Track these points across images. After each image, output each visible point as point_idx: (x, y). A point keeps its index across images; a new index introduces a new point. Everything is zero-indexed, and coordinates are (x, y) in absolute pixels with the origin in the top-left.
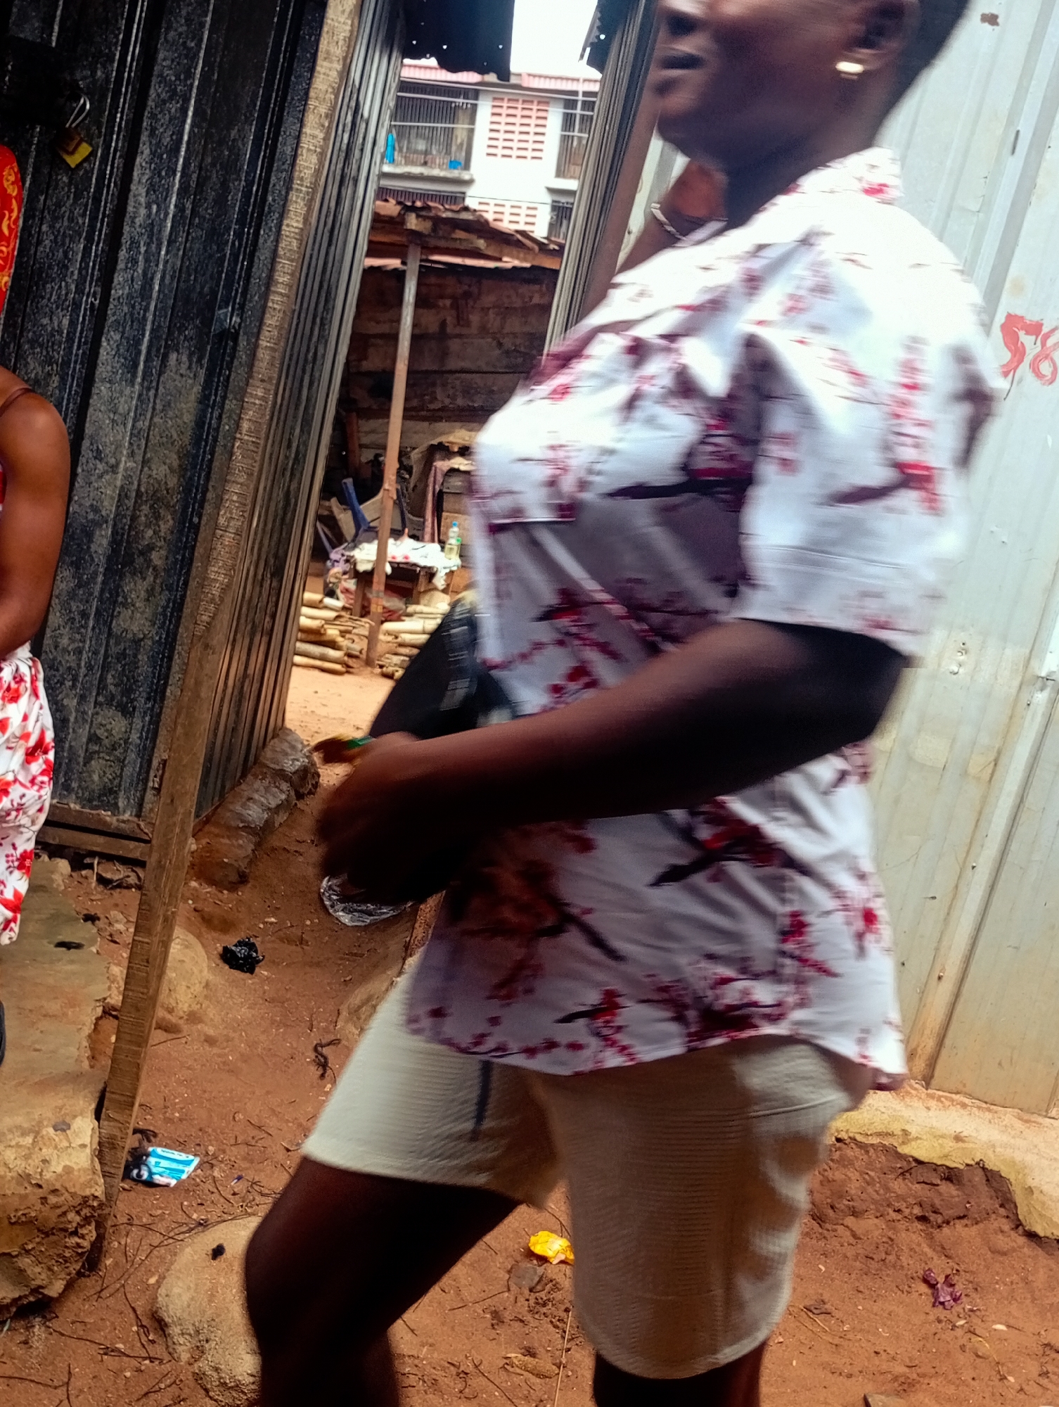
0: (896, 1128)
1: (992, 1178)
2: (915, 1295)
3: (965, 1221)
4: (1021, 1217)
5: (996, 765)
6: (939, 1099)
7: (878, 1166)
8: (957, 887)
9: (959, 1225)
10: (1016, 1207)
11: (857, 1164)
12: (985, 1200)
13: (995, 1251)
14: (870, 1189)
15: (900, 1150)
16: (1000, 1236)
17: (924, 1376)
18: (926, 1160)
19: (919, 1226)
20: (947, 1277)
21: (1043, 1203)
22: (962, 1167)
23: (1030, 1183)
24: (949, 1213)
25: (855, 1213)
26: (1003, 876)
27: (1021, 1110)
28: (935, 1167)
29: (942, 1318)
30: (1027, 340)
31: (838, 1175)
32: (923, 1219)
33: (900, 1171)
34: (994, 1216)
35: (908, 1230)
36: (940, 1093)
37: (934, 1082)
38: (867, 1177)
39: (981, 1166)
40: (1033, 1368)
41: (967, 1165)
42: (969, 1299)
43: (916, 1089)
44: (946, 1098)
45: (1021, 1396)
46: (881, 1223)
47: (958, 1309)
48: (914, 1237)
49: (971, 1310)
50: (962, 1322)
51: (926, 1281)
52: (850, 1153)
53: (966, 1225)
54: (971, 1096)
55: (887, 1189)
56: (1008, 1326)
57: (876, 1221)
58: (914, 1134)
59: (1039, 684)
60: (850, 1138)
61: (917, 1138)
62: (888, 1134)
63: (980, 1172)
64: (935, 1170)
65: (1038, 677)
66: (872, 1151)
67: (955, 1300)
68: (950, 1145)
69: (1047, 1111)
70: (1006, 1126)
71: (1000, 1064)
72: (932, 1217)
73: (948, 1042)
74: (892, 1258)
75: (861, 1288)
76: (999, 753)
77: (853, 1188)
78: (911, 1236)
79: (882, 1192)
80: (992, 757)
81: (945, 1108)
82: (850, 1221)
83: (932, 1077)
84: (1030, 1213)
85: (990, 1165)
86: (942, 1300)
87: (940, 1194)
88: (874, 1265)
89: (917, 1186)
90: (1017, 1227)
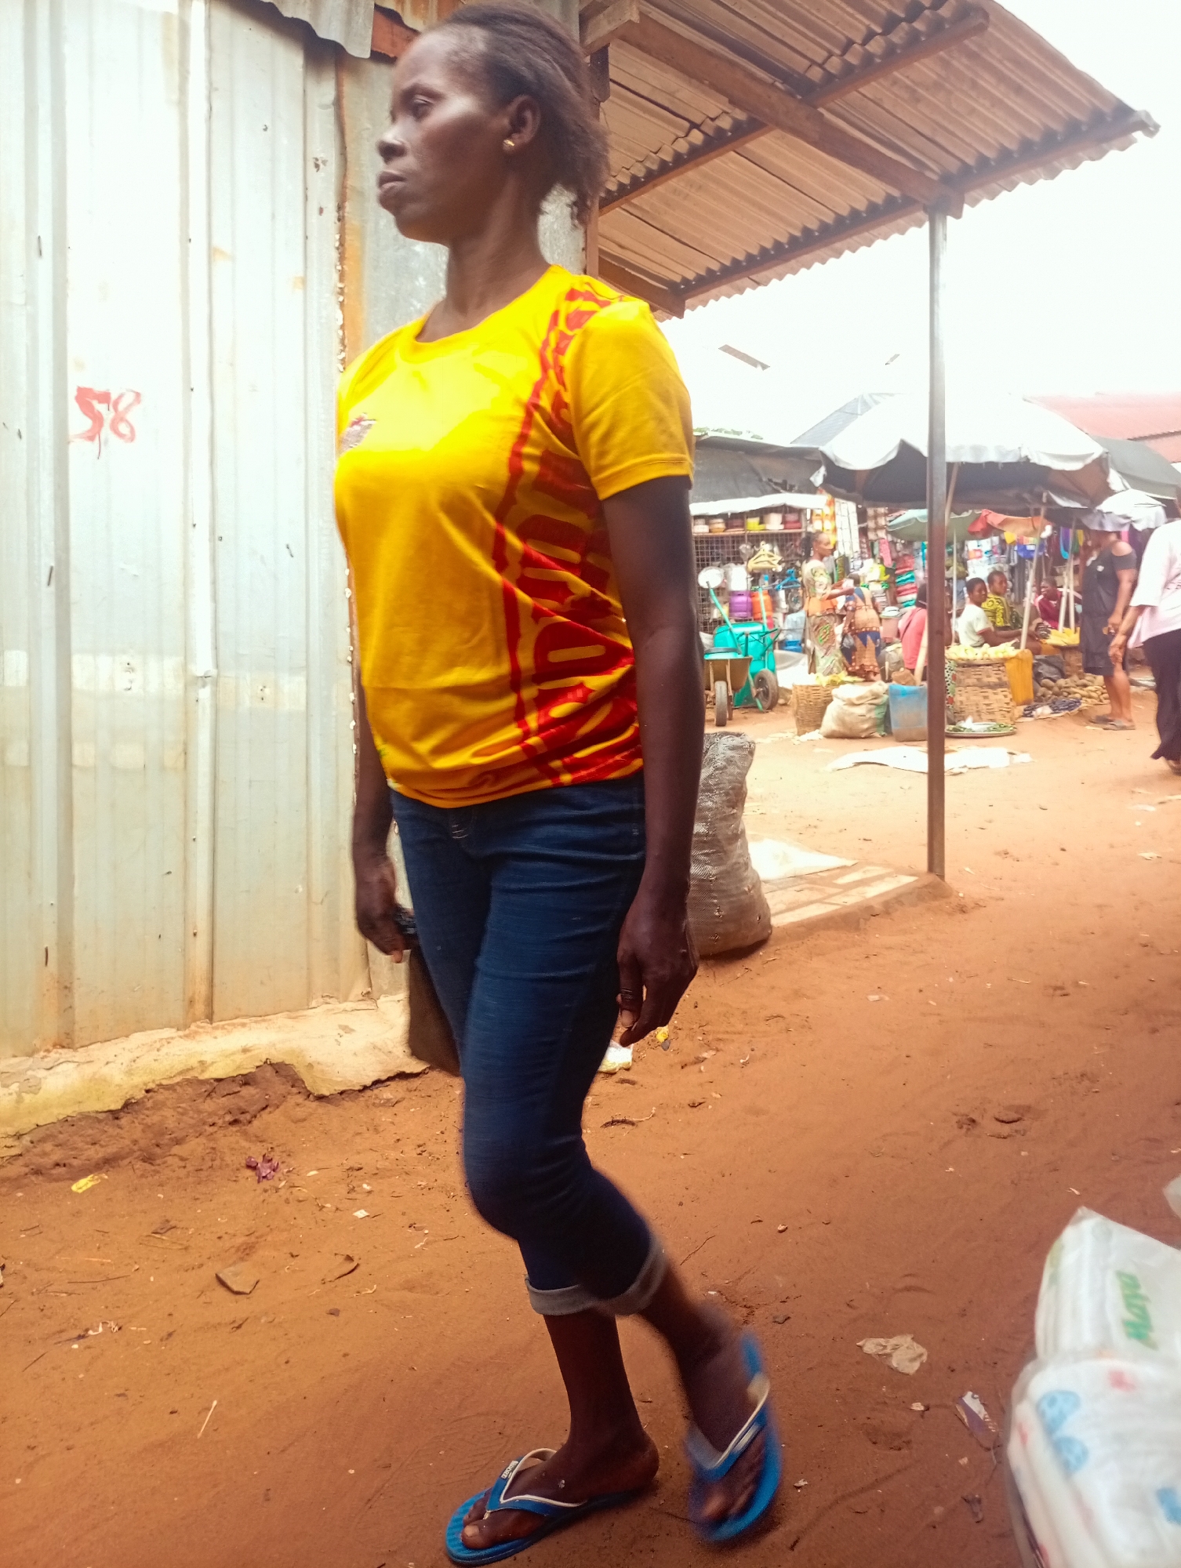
0: (194, 1062)
1: (280, 1070)
2: (242, 1181)
3: (269, 1109)
4: (309, 1088)
5: (186, 753)
6: (223, 1028)
7: (187, 1097)
8: (185, 859)
9: (264, 1114)
10: (303, 1082)
11: (169, 1103)
12: (279, 1087)
13: (297, 1121)
14: (185, 1118)
15: (201, 1077)
16: (298, 1109)
17: (261, 1236)
18: (224, 1077)
19: (234, 1129)
20: (264, 1156)
21: (322, 1071)
22: (254, 1070)
23: (309, 1060)
24: (253, 1109)
25: (178, 1142)
26: (219, 839)
27: (288, 1011)
28: (233, 1079)
29: (268, 1188)
30: (101, 408)
31: (155, 1119)
32: (235, 1122)
33: (206, 1093)
34: (289, 1097)
35: (225, 1136)
36: (223, 1023)
37: (215, 1017)
38: (180, 1110)
39: (268, 1063)
40: (342, 1189)
41: (257, 1067)
42: (285, 1164)
43: (202, 1027)
44: (228, 1025)
45: (338, 1213)
46: (202, 1140)
47: (278, 1175)
48: (232, 1139)
49: (289, 1171)
50: (283, 1183)
51: (249, 1167)
52: (160, 1097)
53: (270, 1113)
54: (247, 1016)
55: (199, 1112)
56: (319, 1170)
57: (198, 1139)
58: (209, 1061)
59: (200, 682)
60: (158, 1085)
61: (213, 1063)
62: (188, 1070)
63: (269, 1068)
64: (233, 1081)
65: (198, 677)
66: (178, 1088)
67: (274, 1170)
68: (239, 1058)
69: (308, 1005)
70: (279, 1027)
71: (262, 983)
72: (242, 1118)
73: (216, 981)
74: (217, 1163)
75: (198, 1196)
76: (185, 744)
77: (171, 1123)
78: (230, 1139)
79: (196, 1116)
80: (180, 748)
81: (229, 1032)
82: (176, 1150)
83: (212, 1013)
84: (315, 1082)
85: (274, 1061)
86: (264, 1175)
87: (243, 1097)
88: (203, 1174)
89: (223, 1099)
90: (309, 1096)
